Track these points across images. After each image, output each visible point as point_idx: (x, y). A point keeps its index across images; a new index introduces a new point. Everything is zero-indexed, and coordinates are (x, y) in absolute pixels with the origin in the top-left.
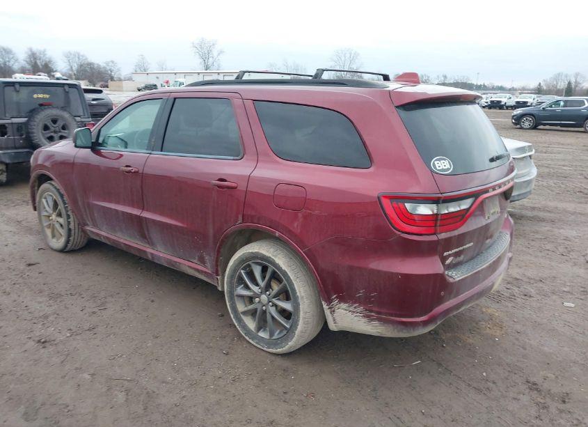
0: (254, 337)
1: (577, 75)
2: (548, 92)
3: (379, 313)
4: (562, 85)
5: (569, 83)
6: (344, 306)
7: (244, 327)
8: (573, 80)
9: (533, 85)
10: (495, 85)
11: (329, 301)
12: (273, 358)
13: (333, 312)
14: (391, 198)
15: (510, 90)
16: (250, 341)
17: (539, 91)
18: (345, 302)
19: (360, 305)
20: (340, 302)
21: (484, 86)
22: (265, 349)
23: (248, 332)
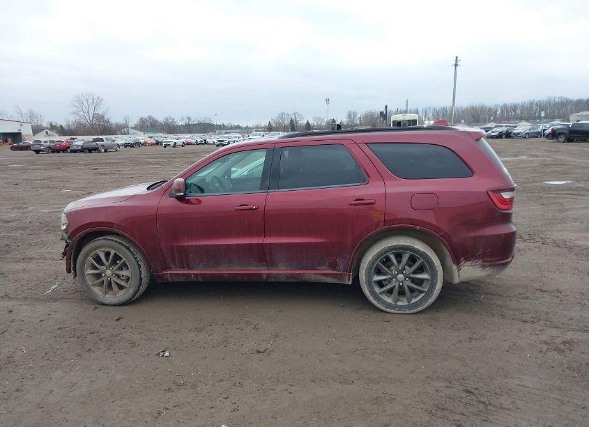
0: (395, 307)
1: (295, 114)
2: (277, 129)
3: (490, 261)
4: (287, 122)
5: (292, 121)
6: (468, 263)
7: (384, 303)
8: (293, 118)
9: (264, 123)
10: (233, 124)
11: (457, 262)
12: (414, 316)
13: (459, 270)
14: (493, 191)
15: (245, 128)
16: (393, 311)
17: (270, 128)
18: (469, 261)
19: (479, 259)
20: (465, 262)
21: (224, 126)
22: (407, 312)
23: (389, 305)
